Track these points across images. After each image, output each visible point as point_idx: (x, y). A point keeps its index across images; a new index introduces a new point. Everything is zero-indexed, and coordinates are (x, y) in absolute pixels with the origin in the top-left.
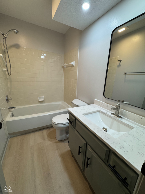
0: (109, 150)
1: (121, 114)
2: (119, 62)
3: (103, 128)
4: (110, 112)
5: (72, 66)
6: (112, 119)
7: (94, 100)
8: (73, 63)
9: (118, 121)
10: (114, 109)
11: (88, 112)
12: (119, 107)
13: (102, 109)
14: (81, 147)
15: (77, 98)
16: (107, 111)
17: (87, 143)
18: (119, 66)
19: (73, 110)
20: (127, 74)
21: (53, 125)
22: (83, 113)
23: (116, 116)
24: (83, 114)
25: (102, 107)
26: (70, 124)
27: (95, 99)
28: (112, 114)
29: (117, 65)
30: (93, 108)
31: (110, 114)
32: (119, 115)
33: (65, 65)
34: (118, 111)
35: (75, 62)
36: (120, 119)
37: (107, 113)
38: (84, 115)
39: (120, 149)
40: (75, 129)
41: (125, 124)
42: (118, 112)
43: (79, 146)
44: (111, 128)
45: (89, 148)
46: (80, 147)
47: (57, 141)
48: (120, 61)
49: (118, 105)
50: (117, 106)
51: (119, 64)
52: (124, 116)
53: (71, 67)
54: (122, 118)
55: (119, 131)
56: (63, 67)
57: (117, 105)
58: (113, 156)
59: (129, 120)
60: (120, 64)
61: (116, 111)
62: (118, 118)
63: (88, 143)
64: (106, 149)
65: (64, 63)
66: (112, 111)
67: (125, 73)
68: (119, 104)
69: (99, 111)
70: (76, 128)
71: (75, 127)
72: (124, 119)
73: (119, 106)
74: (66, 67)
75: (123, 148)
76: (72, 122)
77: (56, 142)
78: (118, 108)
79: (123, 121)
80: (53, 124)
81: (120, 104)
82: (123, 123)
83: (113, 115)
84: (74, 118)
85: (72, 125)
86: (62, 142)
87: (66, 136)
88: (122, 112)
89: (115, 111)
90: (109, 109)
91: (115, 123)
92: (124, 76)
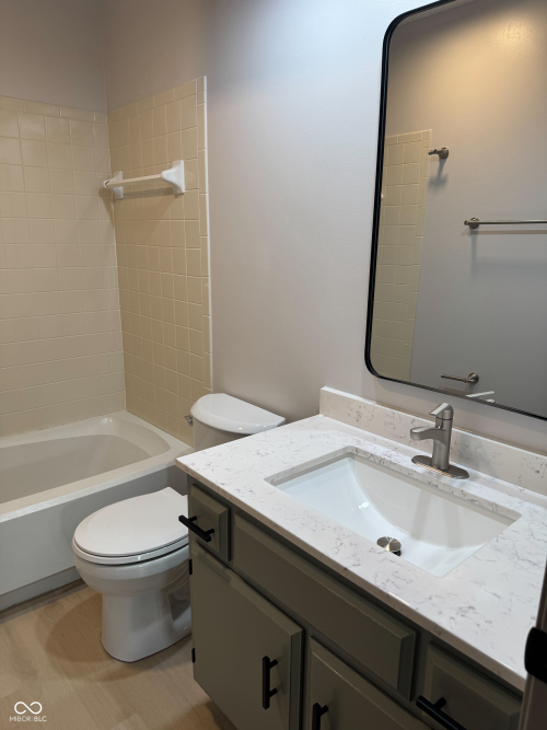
0: (414, 633)
1: (464, 457)
2: (437, 163)
3: (382, 542)
4: (405, 453)
5: (171, 190)
6: (419, 490)
7: (319, 391)
8: (175, 174)
9: (450, 494)
10: (424, 435)
11: (294, 465)
12: (446, 423)
13: (366, 439)
14: (275, 662)
15: (219, 390)
16: (389, 446)
17: (304, 633)
18: (438, 182)
19: (208, 464)
20: (481, 228)
21: (86, 573)
22: (269, 474)
23: (439, 468)
24: (266, 479)
25: (366, 428)
26: (198, 550)
27: (326, 389)
28: (418, 459)
29: (427, 178)
30: (318, 436)
31: (407, 462)
32: (451, 463)
33: (118, 181)
34: (443, 441)
35: (188, 168)
36: (457, 482)
37: (392, 459)
38: (276, 481)
39: (459, 618)
40: (228, 572)
41: (481, 506)
42: (443, 446)
43: (266, 659)
44: (417, 535)
45: (316, 653)
46: (268, 664)
47: (116, 666)
48: (443, 155)
49: (442, 412)
50: (440, 419)
51: (435, 173)
52: (476, 467)
53: (159, 199)
54: (464, 474)
55: (454, 543)
56: (108, 195)
57: (436, 412)
58: (432, 659)
59: (499, 481)
60: (444, 172)
61: (435, 445)
62: (447, 479)
63: (310, 632)
64: (400, 633)
65: (114, 170)
66: (415, 446)
67: (474, 226)
68: (445, 405)
69: (351, 454)
70: (237, 562)
71: (230, 557)
72: (476, 478)
73: (447, 416)
74: (128, 195)
75: (470, 614)
76: (212, 531)
77: (111, 677)
78: (445, 427)
79: (473, 488)
80: (79, 565)
81: (450, 408)
82: (473, 503)
83: (421, 469)
84: (220, 510)
85: (207, 550)
86: (149, 667)
87: (170, 630)
88: (465, 444)
89: (431, 441)
90: (400, 439)
91: (437, 504)
92: (469, 239)
